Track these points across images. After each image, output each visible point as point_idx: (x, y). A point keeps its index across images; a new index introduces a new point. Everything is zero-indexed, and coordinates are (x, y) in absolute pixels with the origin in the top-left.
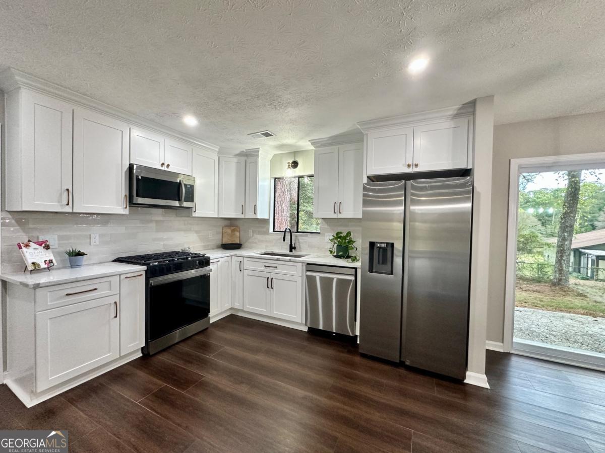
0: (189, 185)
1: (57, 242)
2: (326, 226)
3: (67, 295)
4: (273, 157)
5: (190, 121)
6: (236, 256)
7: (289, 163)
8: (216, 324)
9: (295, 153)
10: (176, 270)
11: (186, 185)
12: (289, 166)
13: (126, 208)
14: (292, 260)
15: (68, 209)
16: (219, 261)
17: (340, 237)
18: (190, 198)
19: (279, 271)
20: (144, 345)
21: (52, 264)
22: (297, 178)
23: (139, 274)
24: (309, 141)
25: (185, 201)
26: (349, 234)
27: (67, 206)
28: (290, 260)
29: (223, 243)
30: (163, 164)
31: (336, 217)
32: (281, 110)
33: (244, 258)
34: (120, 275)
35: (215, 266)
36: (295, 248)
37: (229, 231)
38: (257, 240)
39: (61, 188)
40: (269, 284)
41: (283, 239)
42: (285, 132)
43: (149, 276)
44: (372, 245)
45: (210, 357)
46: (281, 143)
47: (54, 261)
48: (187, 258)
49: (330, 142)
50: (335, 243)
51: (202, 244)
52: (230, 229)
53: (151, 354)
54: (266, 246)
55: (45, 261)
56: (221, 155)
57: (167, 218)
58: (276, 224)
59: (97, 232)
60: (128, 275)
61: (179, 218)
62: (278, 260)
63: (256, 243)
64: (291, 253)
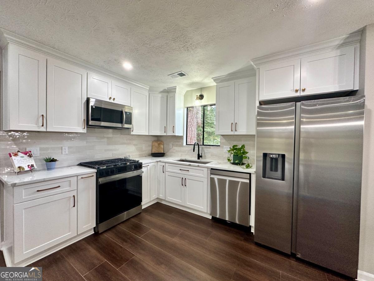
0: (128, 112)
1: (39, 152)
2: (224, 141)
3: (38, 191)
4: (186, 93)
5: (127, 66)
6: (160, 161)
7: (197, 96)
8: (146, 210)
9: (201, 89)
10: (118, 172)
11: (126, 113)
12: (197, 98)
13: (84, 128)
14: (200, 166)
15: (43, 129)
16: (149, 165)
17: (236, 149)
18: (129, 121)
19: (190, 173)
20: (95, 226)
21: (33, 168)
22: (203, 107)
23: (91, 176)
24: (212, 78)
25: (126, 123)
26: (243, 146)
27: (43, 127)
28: (198, 165)
29: (153, 152)
30: (110, 98)
31: (233, 134)
32: (192, 52)
33: (166, 164)
34: (77, 176)
35: (146, 168)
36: (201, 157)
37: (156, 144)
38: (175, 151)
39: (38, 114)
40: (184, 182)
41: (193, 151)
42: (195, 71)
43: (98, 177)
44: (265, 155)
45: (140, 237)
46: (191, 82)
47: (35, 165)
48: (126, 164)
49: (227, 78)
50: (231, 153)
51: (139, 153)
52: (157, 143)
53: (100, 232)
54: (182, 155)
55: (28, 166)
56: (150, 92)
57: (115, 136)
58: (188, 140)
59: (66, 145)
60: (83, 176)
61: (122, 136)
62: (190, 165)
63: (174, 153)
64: (199, 160)
